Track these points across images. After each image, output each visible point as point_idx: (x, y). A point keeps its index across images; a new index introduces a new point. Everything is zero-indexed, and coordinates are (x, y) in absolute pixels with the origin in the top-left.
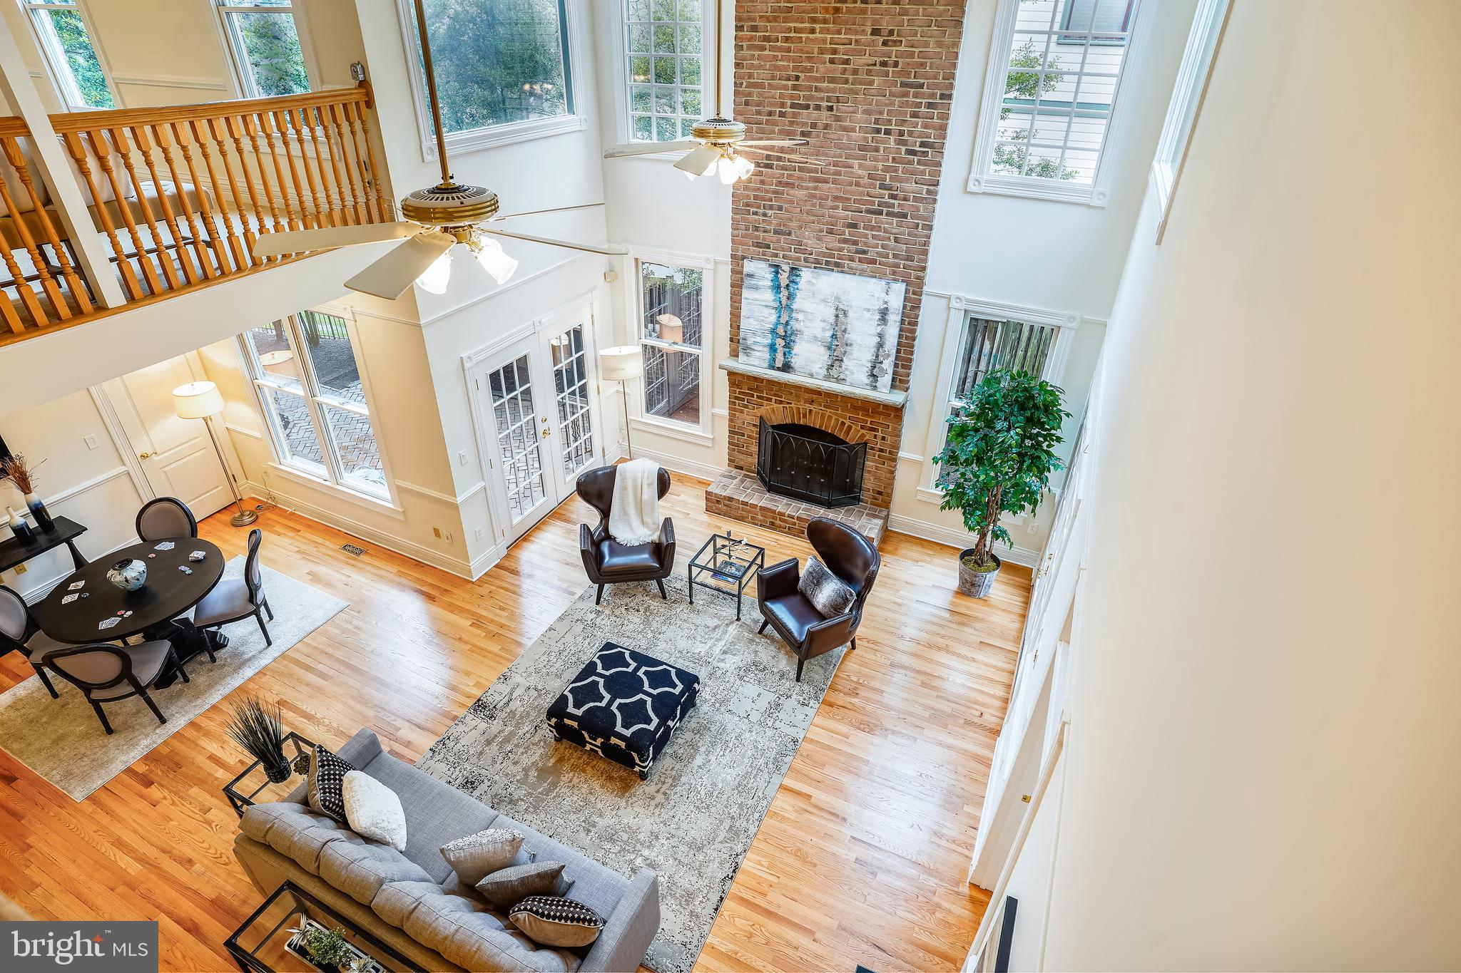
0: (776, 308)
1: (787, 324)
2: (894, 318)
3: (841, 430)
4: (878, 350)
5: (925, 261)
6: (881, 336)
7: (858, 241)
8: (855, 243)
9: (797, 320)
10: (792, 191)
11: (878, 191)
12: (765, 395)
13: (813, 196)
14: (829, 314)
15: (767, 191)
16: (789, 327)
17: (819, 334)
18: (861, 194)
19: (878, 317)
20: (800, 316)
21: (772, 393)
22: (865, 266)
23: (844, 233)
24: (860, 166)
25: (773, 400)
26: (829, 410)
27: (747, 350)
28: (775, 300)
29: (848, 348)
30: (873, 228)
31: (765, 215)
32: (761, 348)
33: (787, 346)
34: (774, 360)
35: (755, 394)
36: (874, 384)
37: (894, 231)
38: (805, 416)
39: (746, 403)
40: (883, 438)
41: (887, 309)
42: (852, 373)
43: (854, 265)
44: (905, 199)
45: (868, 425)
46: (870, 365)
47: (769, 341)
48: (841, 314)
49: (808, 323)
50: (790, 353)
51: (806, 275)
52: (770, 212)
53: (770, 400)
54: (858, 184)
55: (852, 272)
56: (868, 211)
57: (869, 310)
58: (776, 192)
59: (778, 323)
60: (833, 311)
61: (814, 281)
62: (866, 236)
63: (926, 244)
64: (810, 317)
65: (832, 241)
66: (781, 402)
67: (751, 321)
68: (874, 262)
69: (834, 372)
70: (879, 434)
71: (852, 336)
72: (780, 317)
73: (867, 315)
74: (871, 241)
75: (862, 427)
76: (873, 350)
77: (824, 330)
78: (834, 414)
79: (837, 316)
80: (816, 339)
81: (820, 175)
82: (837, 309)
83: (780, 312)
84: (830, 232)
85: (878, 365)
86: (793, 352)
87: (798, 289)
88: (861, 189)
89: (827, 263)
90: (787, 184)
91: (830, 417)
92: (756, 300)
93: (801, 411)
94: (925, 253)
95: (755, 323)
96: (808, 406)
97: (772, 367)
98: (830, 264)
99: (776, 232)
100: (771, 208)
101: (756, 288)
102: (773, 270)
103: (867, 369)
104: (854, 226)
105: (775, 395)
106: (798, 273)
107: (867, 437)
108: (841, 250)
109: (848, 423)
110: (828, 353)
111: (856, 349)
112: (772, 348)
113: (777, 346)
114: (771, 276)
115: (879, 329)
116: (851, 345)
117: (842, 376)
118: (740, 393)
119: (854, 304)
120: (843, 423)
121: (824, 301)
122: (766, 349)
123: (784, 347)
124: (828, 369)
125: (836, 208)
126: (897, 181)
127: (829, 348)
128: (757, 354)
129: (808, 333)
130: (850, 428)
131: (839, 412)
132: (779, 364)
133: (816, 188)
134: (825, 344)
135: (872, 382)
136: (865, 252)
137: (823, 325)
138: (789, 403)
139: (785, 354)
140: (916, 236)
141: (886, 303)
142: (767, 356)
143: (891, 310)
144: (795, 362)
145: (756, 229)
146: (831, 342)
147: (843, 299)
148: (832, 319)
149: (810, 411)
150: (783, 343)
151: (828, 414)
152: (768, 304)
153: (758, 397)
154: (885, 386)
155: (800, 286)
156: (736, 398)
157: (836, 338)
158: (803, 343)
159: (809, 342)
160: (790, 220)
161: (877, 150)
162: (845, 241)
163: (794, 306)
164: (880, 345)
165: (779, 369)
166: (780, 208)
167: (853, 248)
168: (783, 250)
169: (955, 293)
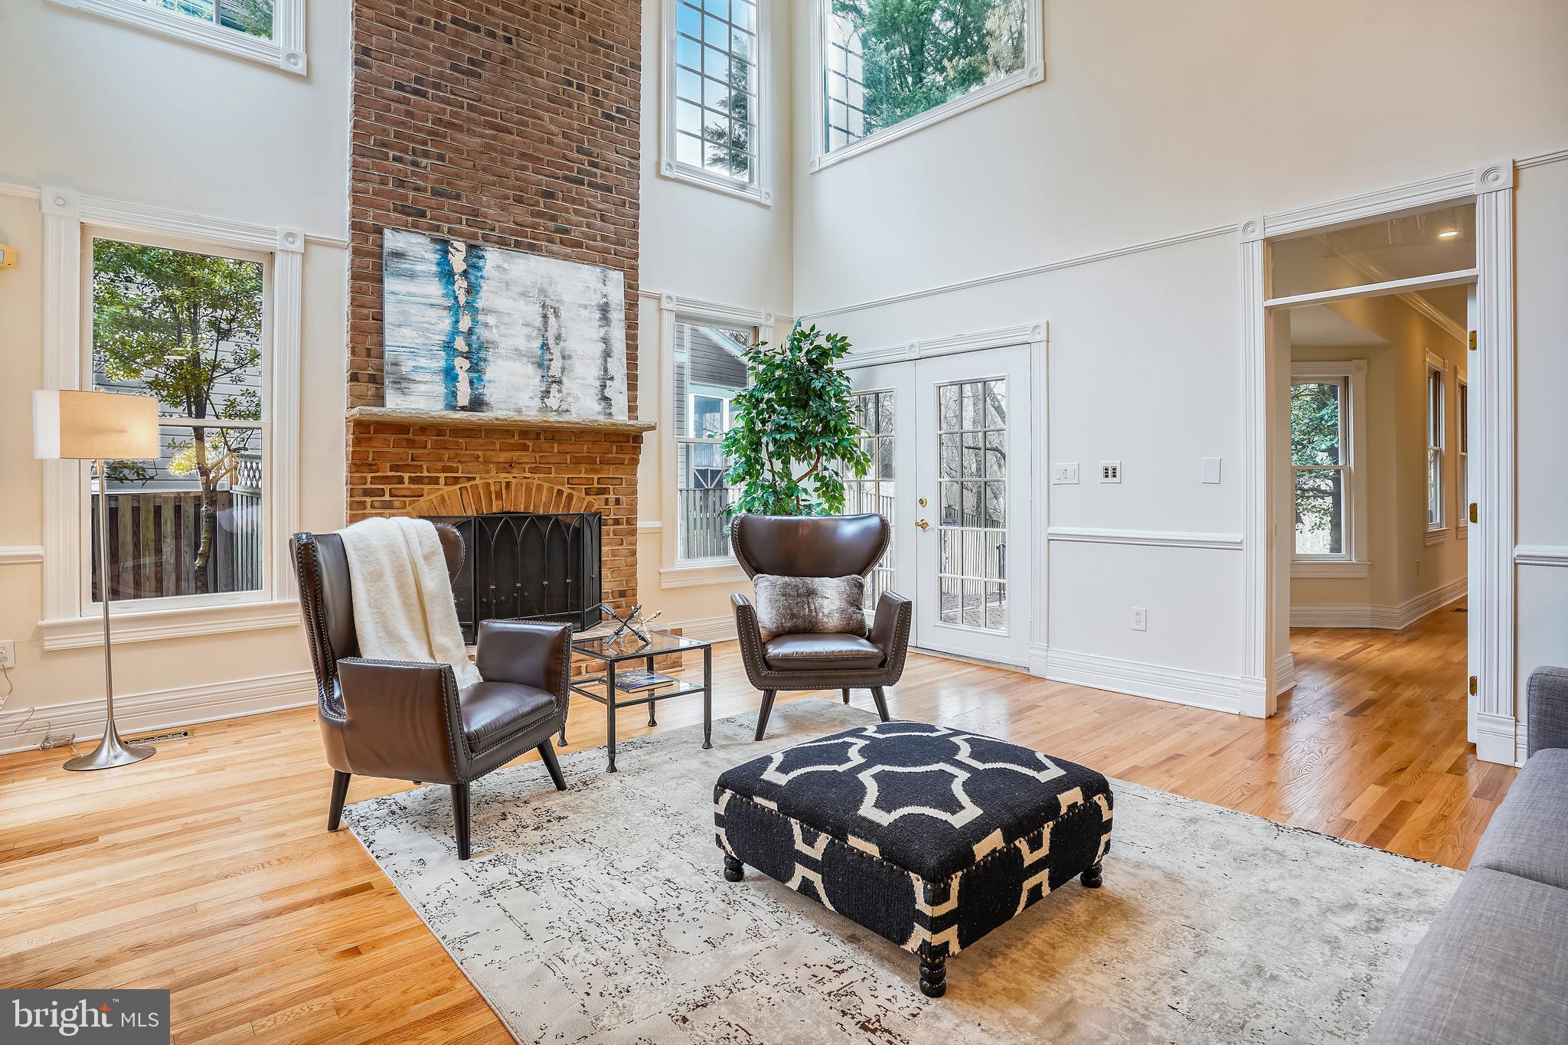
0: (449, 308)
1: (470, 332)
2: (618, 316)
3: (557, 506)
4: (606, 361)
5: (637, 246)
6: (605, 340)
7: (557, 216)
8: (554, 218)
9: (486, 325)
10: (458, 136)
11: (576, 155)
12: (426, 474)
13: (493, 148)
14: (533, 312)
15: (419, 129)
16: (474, 338)
17: (522, 343)
18: (555, 154)
19: (598, 315)
20: (491, 320)
21: (440, 465)
22: (569, 250)
23: (537, 204)
24: (552, 120)
25: (442, 481)
26: (536, 476)
27: (402, 383)
28: (445, 295)
29: (568, 362)
30: (573, 201)
31: (415, 164)
32: (428, 377)
33: (476, 368)
34: (454, 394)
35: (406, 476)
36: (608, 411)
37: (599, 206)
38: (499, 495)
39: (387, 498)
40: (618, 502)
41: (606, 304)
42: (577, 399)
43: (555, 248)
44: (607, 170)
45: (596, 485)
46: (598, 383)
47: (442, 364)
48: (549, 311)
49: (503, 329)
50: (480, 379)
51: (492, 257)
52: (424, 161)
53: (435, 481)
54: (550, 142)
55: (552, 254)
56: (566, 178)
57: (585, 307)
58: (431, 133)
59: (455, 332)
60: (538, 309)
61: (506, 266)
62: (566, 210)
63: (635, 225)
64: (506, 320)
65: (520, 213)
66: (456, 480)
67: (406, 331)
68: (579, 245)
69: (553, 402)
70: (612, 497)
71: (571, 345)
72: (457, 322)
73: (585, 313)
74: (573, 217)
75: (588, 492)
76: (599, 362)
77: (529, 338)
78: (548, 480)
79: (545, 317)
80: (518, 353)
81: (499, 121)
82: (543, 306)
83: (456, 314)
84: (519, 200)
85: (608, 383)
86: (486, 377)
87: (482, 277)
88: (555, 149)
89: (518, 244)
90: (451, 125)
91: (540, 487)
92: (413, 295)
93: (492, 488)
94: (636, 236)
95: (414, 334)
96: (503, 477)
97: (453, 408)
98: (521, 242)
99: (436, 193)
100: (426, 155)
101: (412, 275)
102: (438, 247)
103: (596, 391)
104: (550, 195)
105: (445, 469)
106: (481, 253)
107: (596, 507)
108: (534, 226)
109: (566, 490)
110: (540, 372)
111: (578, 363)
112: (450, 375)
113: (458, 370)
114: (435, 257)
115: (602, 331)
116: (570, 357)
117: (564, 407)
118: (374, 480)
119: (565, 299)
120: (560, 492)
121: (524, 295)
122: (439, 378)
123: (469, 370)
124: (542, 398)
125: (524, 168)
126: (597, 147)
127: (540, 365)
128: (423, 388)
129: (505, 345)
130: (570, 497)
131: (553, 475)
132: (463, 400)
133: (494, 138)
134: (534, 360)
135: (605, 408)
136: (566, 231)
137: (527, 330)
138: (470, 479)
139: (471, 383)
140: (624, 215)
141: (605, 296)
142: (441, 389)
143: (613, 306)
144: (490, 393)
145: (401, 184)
146: (542, 356)
147: (550, 291)
148: (538, 322)
149: (508, 484)
150: (466, 364)
151: (536, 482)
152: (433, 301)
153: (412, 480)
154: (622, 412)
155: (485, 273)
156: (367, 493)
157: (548, 349)
158: (500, 362)
159: (508, 358)
160: (459, 177)
161: (570, 106)
162: (540, 215)
163: (480, 304)
164: (607, 354)
165: (463, 408)
166: (441, 158)
167: (551, 224)
168: (448, 220)
169: (665, 292)
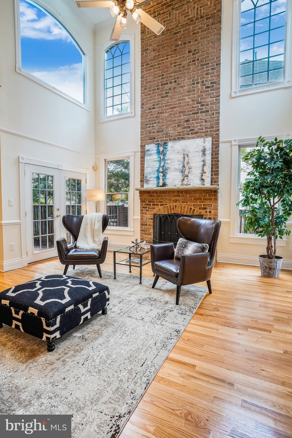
0: (159, 161)
1: (164, 166)
2: (209, 152)
3: (190, 212)
4: (203, 168)
5: (219, 127)
6: (204, 161)
7: (190, 126)
8: (189, 127)
9: (168, 163)
10: (163, 115)
11: (196, 105)
12: (156, 203)
13: (171, 114)
14: (181, 157)
15: (154, 117)
16: (164, 167)
17: (177, 166)
18: (190, 108)
19: (201, 153)
20: (169, 162)
21: (159, 201)
22: (194, 135)
23: (184, 125)
24: (188, 98)
25: (159, 205)
26: (184, 204)
27: (147, 181)
28: (158, 158)
29: (190, 170)
30: (195, 120)
31: (153, 126)
32: (153, 179)
33: (164, 176)
34: (159, 183)
35: (151, 204)
36: (203, 183)
37: (204, 118)
38: (173, 209)
39: (147, 209)
40: (210, 212)
41: (205, 149)
42: (193, 180)
43: (189, 136)
44: (207, 105)
45: (202, 207)
46: (200, 175)
47: (156, 175)
48: (185, 156)
49: (172, 164)
50: (165, 178)
51: (170, 144)
52: (155, 125)
53: (158, 205)
54: (188, 105)
55: (189, 138)
56: (193, 114)
57: (197, 152)
58: (157, 117)
59: (160, 167)
60: (182, 156)
61: (174, 146)
62: (193, 124)
63: (218, 120)
64: (173, 161)
65: (179, 129)
66: (163, 205)
67: (149, 169)
68: (197, 133)
69: (185, 182)
70: (208, 210)
71: (191, 164)
72: (160, 164)
73: (197, 154)
74: (195, 125)
75: (200, 209)
76: (201, 168)
77: (179, 165)
78: (186, 205)
79: (184, 158)
80: (176, 169)
81: (173, 106)
82: (184, 155)
83: (160, 162)
84: (179, 126)
85: (204, 174)
86: (167, 178)
87: (167, 151)
88: (189, 106)
89: (178, 138)
90: (161, 113)
91: (185, 207)
92: (150, 159)
93: (172, 207)
94: (218, 123)
95: (150, 169)
96: (174, 204)
97: (158, 186)
98: (180, 137)
99: (158, 132)
100: (155, 123)
101: (150, 155)
102: (157, 146)
103: (199, 177)
104: (188, 121)
105: (160, 202)
106: (167, 144)
107: (203, 213)
108: (183, 132)
109: (193, 208)
110: (182, 174)
111: (194, 170)
112: (158, 178)
113: (160, 177)
114: (156, 149)
115: (203, 158)
116: (191, 168)
117: (189, 183)
118: (145, 205)
119: (191, 151)
120: (191, 209)
121: (178, 153)
122: (155, 179)
123: (163, 176)
124: (182, 181)
125: (180, 116)
126: (203, 99)
127: (182, 172)
128: (152, 182)
129: (172, 168)
130: (194, 210)
131: (189, 203)
132: (161, 184)
133: (172, 111)
134: (180, 171)
135: (202, 182)
136: (193, 130)
137: (179, 162)
138: (166, 204)
139: (163, 179)
140: (213, 118)
141: (204, 147)
142: (156, 182)
143: (207, 149)
144: (168, 182)
145: (150, 133)
146: (182, 170)
147: (186, 150)
148: (182, 159)
149: (176, 206)
150: (162, 174)
151: (184, 205)
152: (155, 160)
153: (153, 205)
154: (208, 183)
155: (168, 149)
156: (144, 207)
157: (185, 167)
158: (171, 173)
159: (173, 171)
160: (163, 126)
161: (194, 90)
162: (185, 128)
163: (166, 158)
164: (204, 165)
165: (161, 186)
166: (159, 122)
167: (188, 130)
168: (161, 138)
169: (233, 139)
